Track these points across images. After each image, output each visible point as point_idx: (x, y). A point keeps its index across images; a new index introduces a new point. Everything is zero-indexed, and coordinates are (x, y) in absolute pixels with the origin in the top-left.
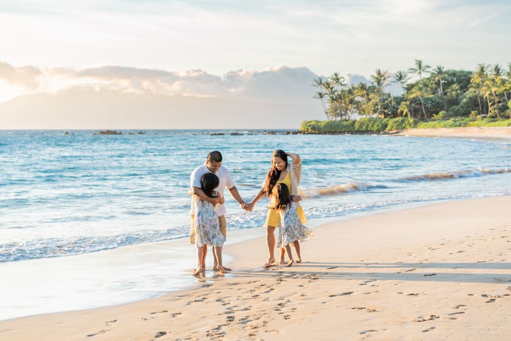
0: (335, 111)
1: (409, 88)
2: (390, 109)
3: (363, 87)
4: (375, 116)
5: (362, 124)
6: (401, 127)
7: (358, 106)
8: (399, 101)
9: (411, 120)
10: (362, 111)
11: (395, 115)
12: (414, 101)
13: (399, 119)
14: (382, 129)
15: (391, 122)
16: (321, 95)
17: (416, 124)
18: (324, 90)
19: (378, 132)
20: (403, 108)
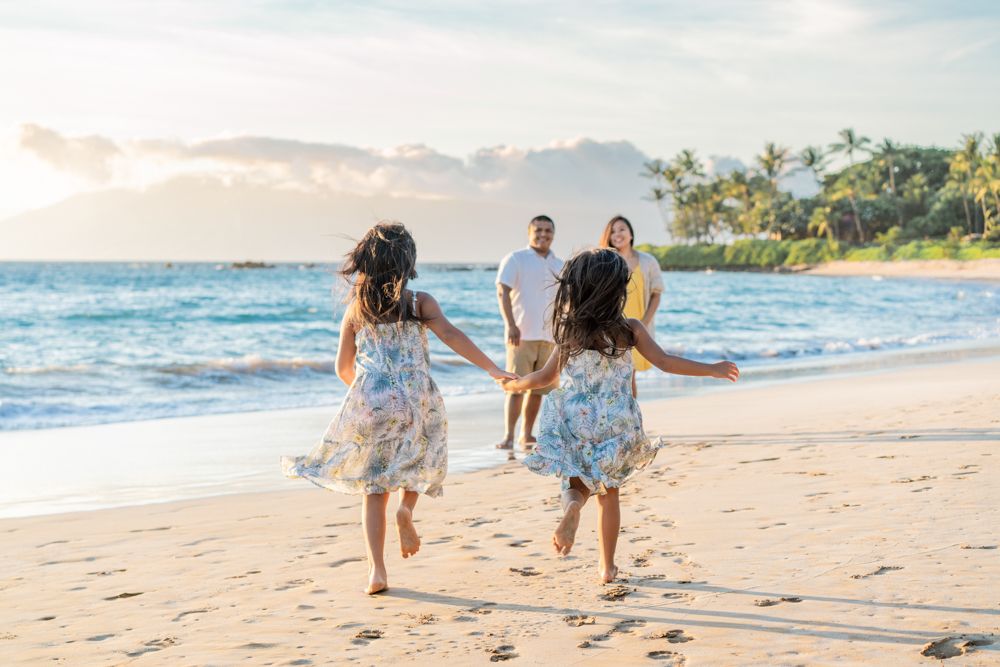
0: (685, 227)
1: (830, 182)
2: (793, 222)
3: (739, 178)
4: (763, 236)
5: (738, 252)
6: (813, 258)
7: (730, 216)
8: (809, 206)
9: (835, 245)
10: (739, 228)
11: (802, 234)
12: (839, 206)
13: (811, 242)
14: (778, 263)
15: (795, 248)
16: (659, 195)
17: (843, 253)
18: (665, 185)
19: (770, 267)
20: (819, 220)
